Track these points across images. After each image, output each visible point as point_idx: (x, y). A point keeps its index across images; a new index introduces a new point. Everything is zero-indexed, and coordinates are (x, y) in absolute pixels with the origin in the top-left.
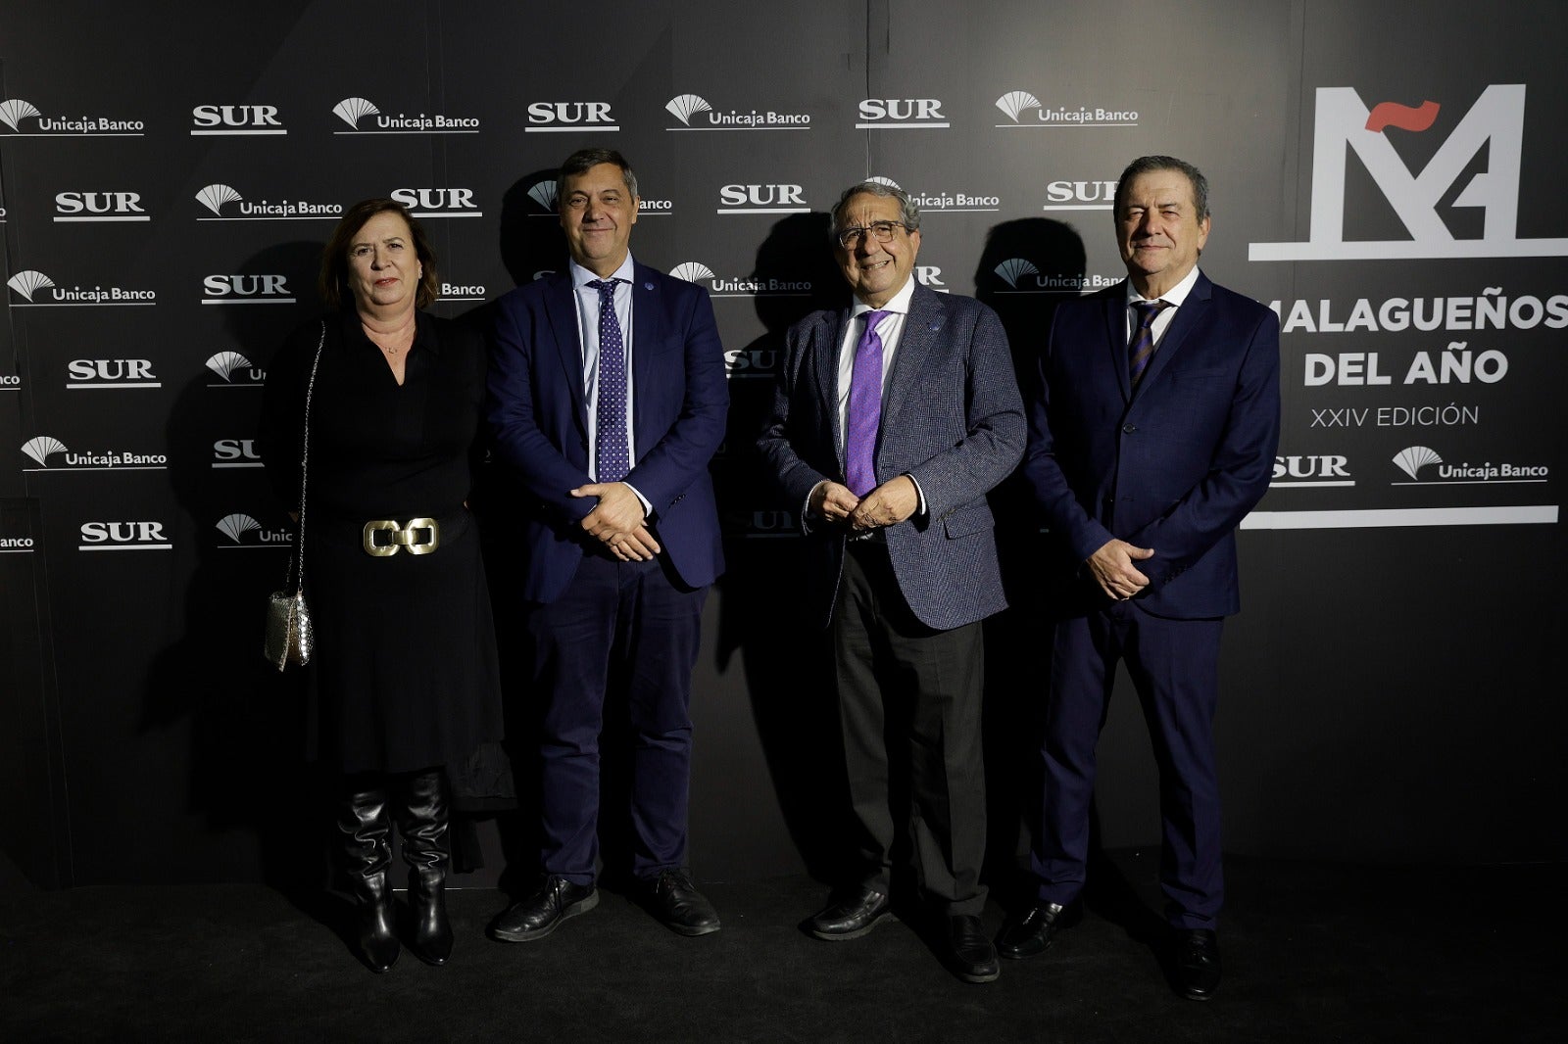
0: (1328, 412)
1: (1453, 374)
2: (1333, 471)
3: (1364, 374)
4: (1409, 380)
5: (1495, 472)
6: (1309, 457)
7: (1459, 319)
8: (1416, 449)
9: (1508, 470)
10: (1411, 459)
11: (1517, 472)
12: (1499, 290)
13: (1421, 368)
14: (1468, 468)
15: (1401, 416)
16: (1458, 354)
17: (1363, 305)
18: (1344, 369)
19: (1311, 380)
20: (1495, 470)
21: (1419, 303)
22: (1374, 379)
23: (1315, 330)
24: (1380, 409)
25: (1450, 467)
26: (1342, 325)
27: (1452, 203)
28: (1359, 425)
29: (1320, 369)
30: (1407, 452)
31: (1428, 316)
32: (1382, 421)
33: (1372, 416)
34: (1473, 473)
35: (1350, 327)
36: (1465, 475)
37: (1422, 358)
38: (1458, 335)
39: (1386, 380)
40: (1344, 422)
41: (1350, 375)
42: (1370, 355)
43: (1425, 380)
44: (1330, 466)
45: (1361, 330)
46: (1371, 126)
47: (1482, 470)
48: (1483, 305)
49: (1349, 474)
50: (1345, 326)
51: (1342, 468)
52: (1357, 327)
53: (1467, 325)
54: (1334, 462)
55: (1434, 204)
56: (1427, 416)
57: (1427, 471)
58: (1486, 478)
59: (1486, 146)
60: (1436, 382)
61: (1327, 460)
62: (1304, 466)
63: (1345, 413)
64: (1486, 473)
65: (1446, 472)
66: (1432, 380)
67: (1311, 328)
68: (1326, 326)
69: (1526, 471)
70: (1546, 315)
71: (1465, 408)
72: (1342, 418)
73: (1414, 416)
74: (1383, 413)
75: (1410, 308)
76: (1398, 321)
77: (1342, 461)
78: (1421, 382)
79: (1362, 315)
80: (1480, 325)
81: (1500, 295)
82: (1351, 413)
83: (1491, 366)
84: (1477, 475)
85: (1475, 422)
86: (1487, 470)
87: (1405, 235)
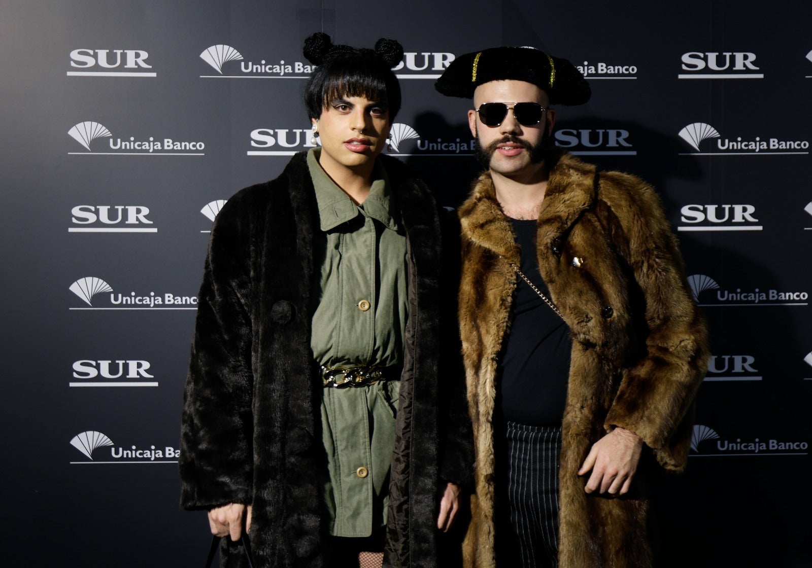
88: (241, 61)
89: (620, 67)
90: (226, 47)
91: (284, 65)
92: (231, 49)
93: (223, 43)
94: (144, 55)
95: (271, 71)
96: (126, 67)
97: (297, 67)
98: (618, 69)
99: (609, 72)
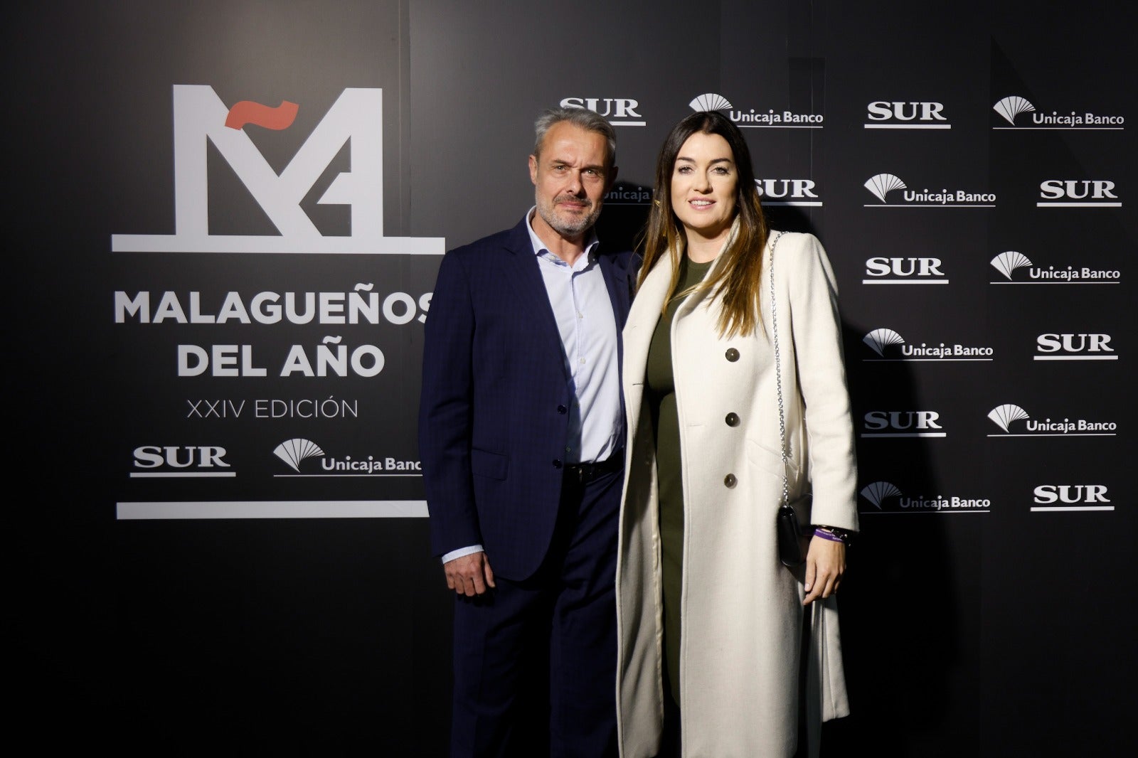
0: (203, 403)
1: (329, 368)
2: (212, 462)
3: (239, 365)
4: (285, 372)
5: (379, 466)
6: (187, 448)
7: (331, 314)
8: (297, 441)
9: (392, 463)
10: (292, 451)
11: (401, 466)
12: (369, 287)
13: (295, 361)
14: (351, 462)
15: (279, 409)
16: (333, 349)
17: (233, 298)
18: (218, 361)
19: (184, 370)
20: (379, 464)
21: (290, 297)
22: (249, 371)
23: (186, 322)
24: (257, 401)
25: (333, 460)
26: (213, 317)
27: (318, 200)
28: (237, 416)
29: (193, 361)
30: (288, 444)
31: (300, 310)
32: (260, 413)
33: (249, 408)
34: (356, 466)
35: (222, 319)
36: (348, 468)
37: (297, 351)
38: (332, 330)
39: (262, 372)
40: (221, 413)
41: (224, 366)
42: (244, 347)
43: (301, 373)
44: (209, 457)
45: (233, 322)
46: (231, 123)
47: (366, 464)
48: (355, 301)
49: (229, 465)
50: (216, 319)
51: (220, 458)
52: (229, 320)
53: (340, 320)
54: (213, 453)
55: (300, 201)
56: (306, 409)
57: (309, 463)
58: (370, 472)
59: (347, 146)
60: (312, 375)
61: (205, 451)
62: (182, 457)
63: (220, 404)
64: (369, 467)
65: (328, 464)
66: (309, 373)
67: (182, 319)
68: (197, 318)
69: (410, 465)
70: (419, 311)
71: (344, 401)
72: (219, 409)
73: (292, 409)
74: (260, 405)
75: (281, 302)
76: (270, 314)
77: (221, 452)
78: (297, 375)
79: (232, 307)
80: (354, 320)
81: (373, 291)
82: (228, 404)
83: (368, 361)
84: (361, 468)
85: (356, 415)
86: (371, 463)
87: (271, 230)
88: (731, 110)
89: (1107, 118)
90: (716, 96)
91: (773, 114)
92: (721, 98)
93: (713, 92)
94: (634, 104)
95: (760, 121)
96: (615, 116)
97: (785, 117)
98: (1106, 120)
99: (1096, 122)
